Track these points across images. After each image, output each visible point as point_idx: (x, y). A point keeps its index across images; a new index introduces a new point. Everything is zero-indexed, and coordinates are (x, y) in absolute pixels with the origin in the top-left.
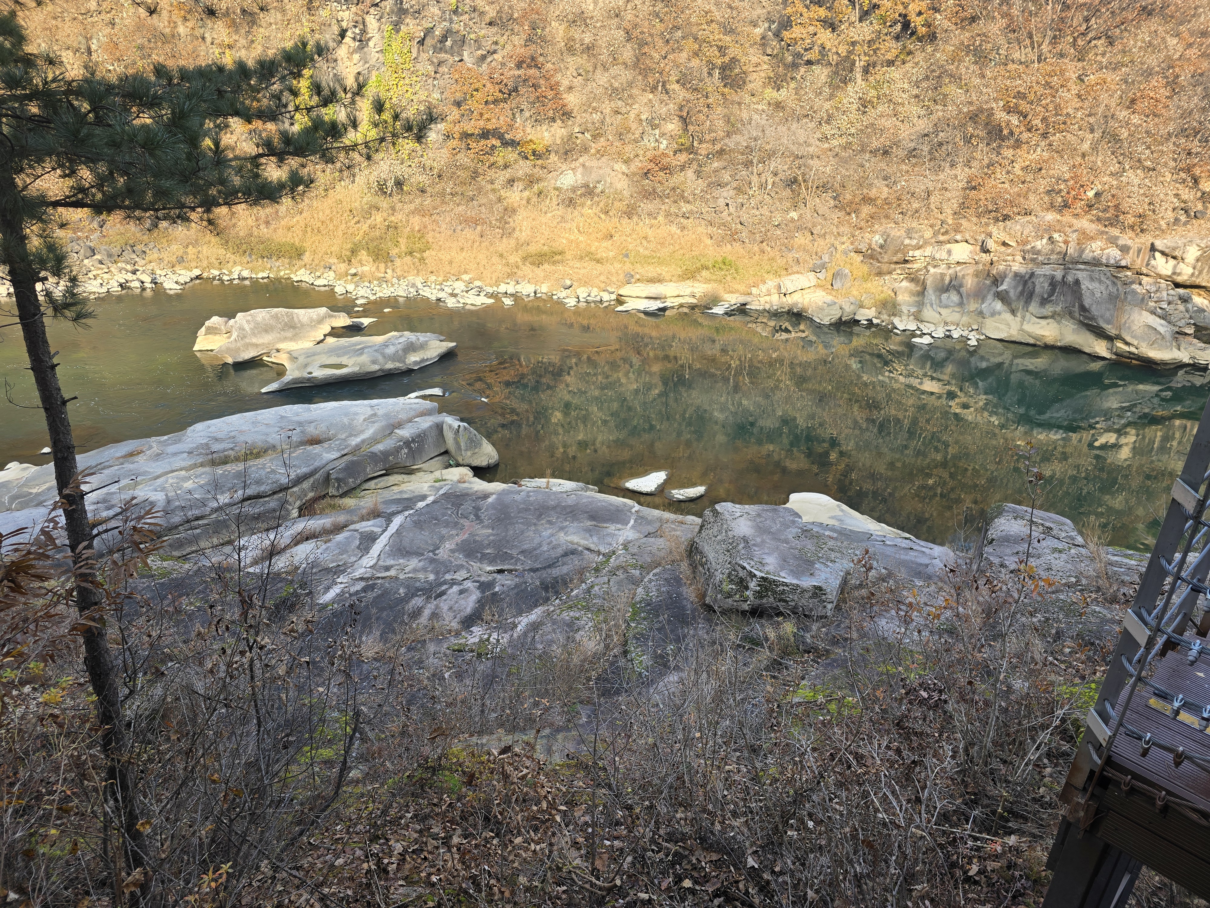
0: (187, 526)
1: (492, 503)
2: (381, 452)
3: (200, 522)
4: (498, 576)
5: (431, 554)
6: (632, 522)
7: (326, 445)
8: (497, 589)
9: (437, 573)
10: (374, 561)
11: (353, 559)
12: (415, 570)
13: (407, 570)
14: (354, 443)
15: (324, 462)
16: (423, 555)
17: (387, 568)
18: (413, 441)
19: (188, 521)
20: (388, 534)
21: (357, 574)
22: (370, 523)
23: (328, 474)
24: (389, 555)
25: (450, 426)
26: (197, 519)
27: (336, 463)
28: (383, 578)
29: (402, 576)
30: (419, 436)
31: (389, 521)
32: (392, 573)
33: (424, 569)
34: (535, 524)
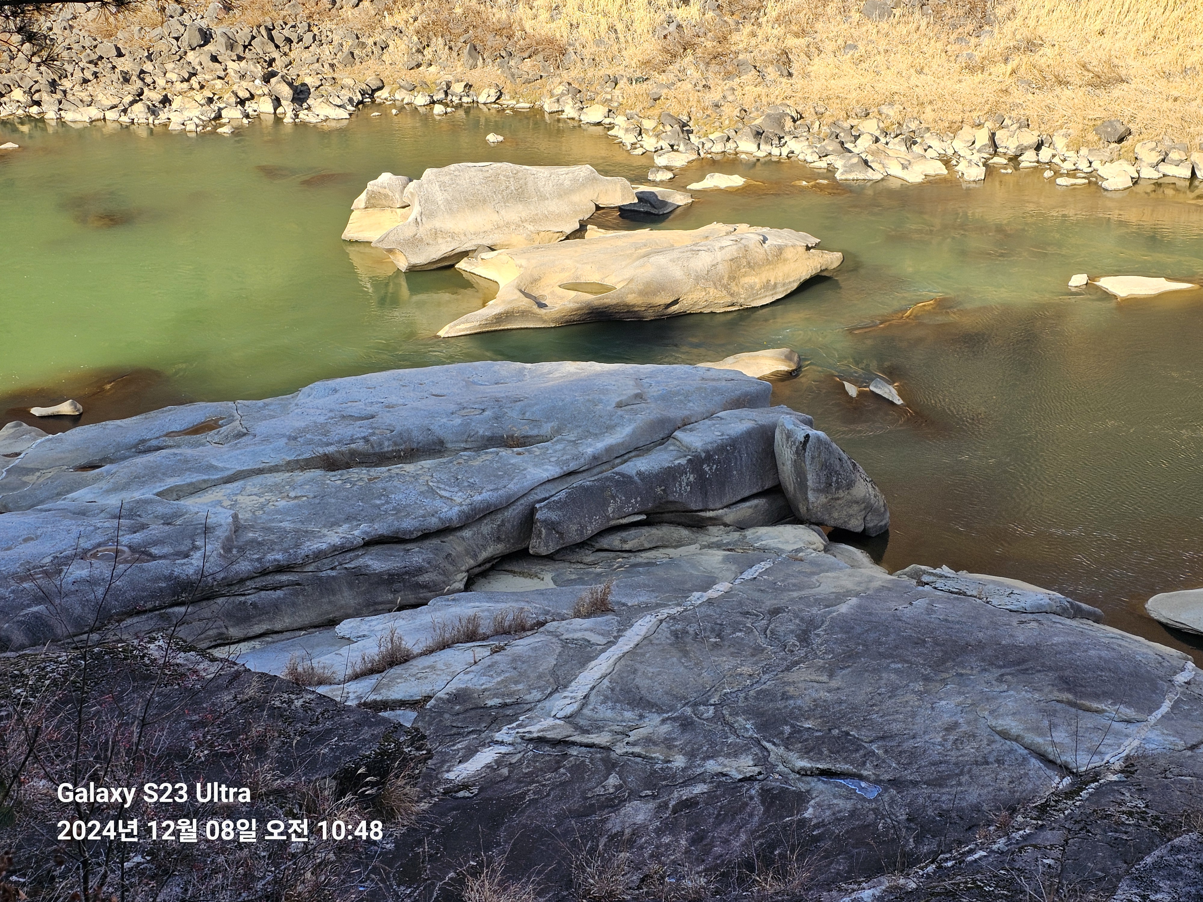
0: (259, 582)
1: (843, 618)
2: (639, 474)
3: (284, 578)
4: (818, 785)
5: (688, 710)
6: (1166, 707)
7: (536, 449)
8: (808, 813)
9: (691, 755)
10: (575, 707)
11: (536, 695)
12: (649, 741)
13: (634, 736)
14: (590, 451)
15: (527, 484)
16: (672, 709)
17: (597, 727)
18: (709, 457)
19: (264, 573)
20: (615, 652)
21: (535, 730)
22: (587, 623)
23: (532, 511)
24: (606, 698)
25: (789, 435)
26: (280, 569)
27: (552, 489)
28: (581, 745)
29: (620, 749)
30: (721, 448)
31: (625, 625)
32: (602, 739)
33: (668, 743)
34: (926, 679)
